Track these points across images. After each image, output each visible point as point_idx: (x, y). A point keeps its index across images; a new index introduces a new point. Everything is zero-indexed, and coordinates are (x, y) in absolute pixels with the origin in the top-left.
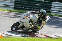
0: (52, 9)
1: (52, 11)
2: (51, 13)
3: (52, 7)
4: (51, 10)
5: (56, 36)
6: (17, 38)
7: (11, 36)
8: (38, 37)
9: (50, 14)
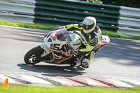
0: (120, 22)
1: (119, 28)
2: (118, 32)
3: (120, 18)
4: (118, 25)
5: (128, 83)
6: (42, 88)
7: (28, 83)
8: (88, 85)
9: (115, 34)
